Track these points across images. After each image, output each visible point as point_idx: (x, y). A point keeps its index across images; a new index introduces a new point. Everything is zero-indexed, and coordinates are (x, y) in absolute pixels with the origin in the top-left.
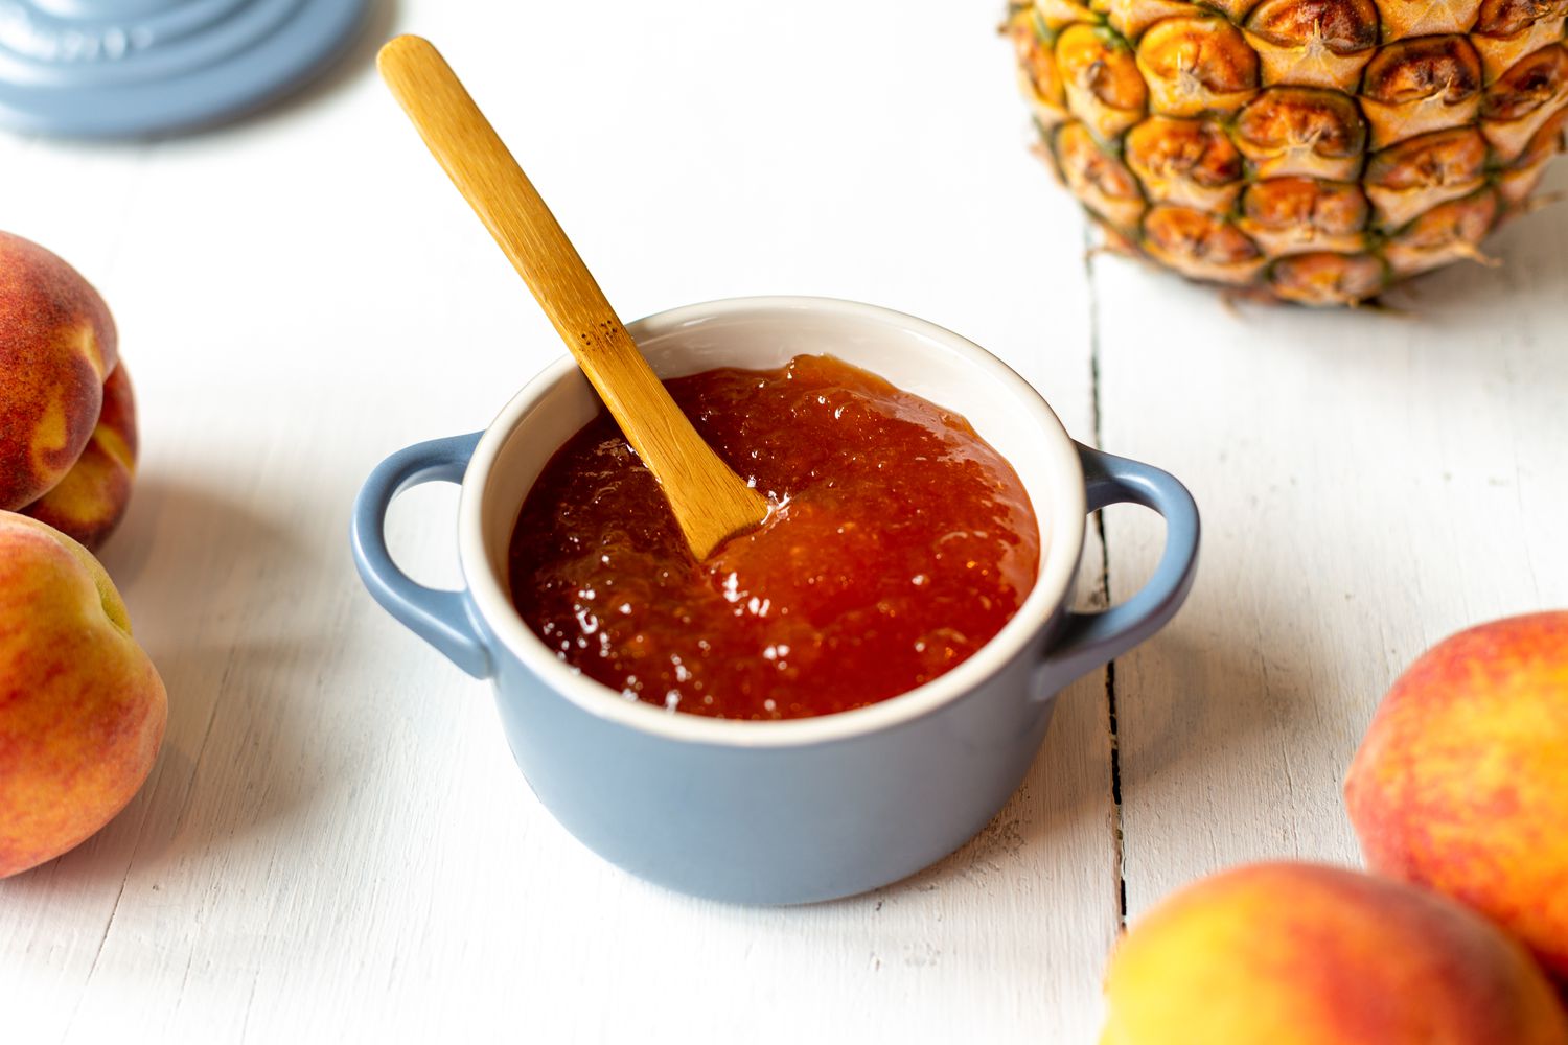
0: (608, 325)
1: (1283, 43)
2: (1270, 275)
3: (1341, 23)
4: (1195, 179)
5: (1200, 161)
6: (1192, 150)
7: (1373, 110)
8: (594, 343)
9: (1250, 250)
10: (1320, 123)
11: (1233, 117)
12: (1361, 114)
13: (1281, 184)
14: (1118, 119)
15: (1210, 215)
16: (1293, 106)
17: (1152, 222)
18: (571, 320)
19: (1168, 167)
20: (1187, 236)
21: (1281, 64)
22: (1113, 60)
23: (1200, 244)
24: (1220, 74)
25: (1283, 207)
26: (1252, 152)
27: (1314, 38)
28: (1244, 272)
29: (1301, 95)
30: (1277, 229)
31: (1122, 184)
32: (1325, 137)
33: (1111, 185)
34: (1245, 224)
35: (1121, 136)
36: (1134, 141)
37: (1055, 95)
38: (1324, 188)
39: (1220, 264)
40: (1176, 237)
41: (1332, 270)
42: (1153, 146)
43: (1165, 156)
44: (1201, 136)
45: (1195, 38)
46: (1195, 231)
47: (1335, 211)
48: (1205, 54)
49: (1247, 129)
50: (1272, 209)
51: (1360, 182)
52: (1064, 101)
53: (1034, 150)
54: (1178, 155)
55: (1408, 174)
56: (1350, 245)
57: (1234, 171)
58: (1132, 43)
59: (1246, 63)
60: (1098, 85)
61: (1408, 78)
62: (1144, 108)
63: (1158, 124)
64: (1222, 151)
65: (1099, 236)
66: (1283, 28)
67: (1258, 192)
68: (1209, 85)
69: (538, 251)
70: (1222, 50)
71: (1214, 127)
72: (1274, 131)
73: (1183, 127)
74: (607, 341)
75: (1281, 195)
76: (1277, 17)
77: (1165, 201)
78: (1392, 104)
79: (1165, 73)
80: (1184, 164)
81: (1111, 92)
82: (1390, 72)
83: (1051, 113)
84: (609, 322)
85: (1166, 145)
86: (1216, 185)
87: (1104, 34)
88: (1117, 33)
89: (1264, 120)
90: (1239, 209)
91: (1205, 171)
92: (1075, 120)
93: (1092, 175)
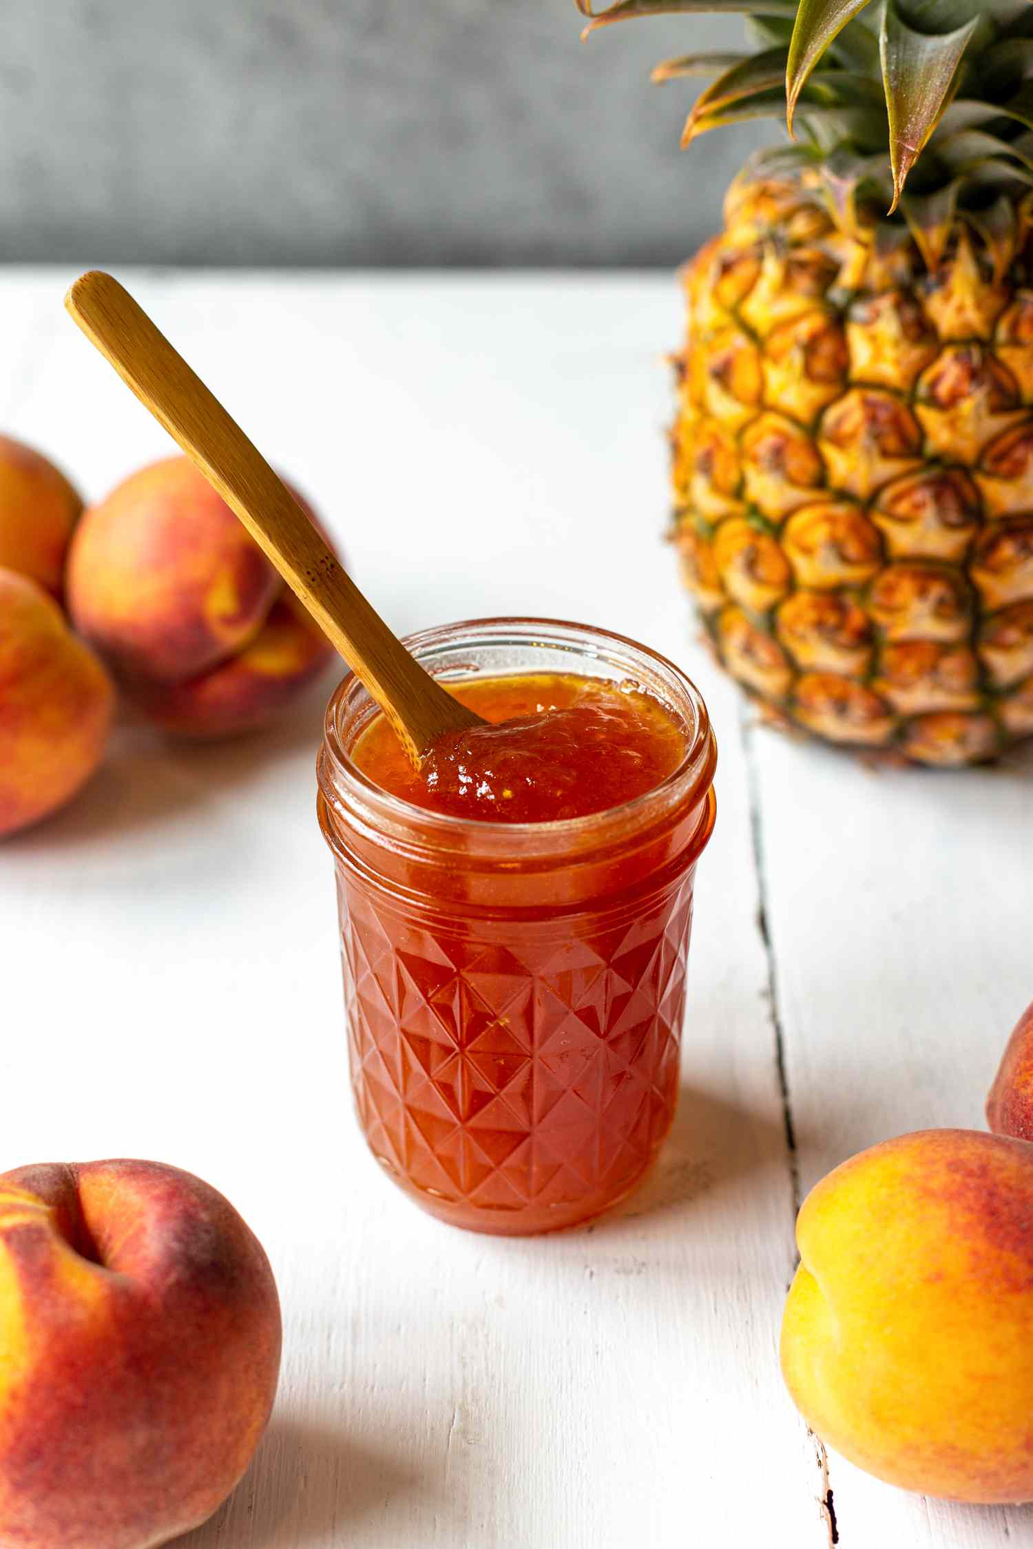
1: (905, 520)
2: (902, 733)
3: (951, 503)
4: (837, 644)
5: (840, 627)
6: (832, 619)
7: (982, 579)
9: (883, 709)
10: (937, 590)
11: (864, 588)
12: (969, 581)
13: (907, 646)
14: (768, 595)
15: (847, 678)
16: (916, 575)
17: (801, 689)
19: (812, 634)
20: (830, 699)
21: (903, 539)
22: (765, 544)
23: (841, 707)
24: (853, 549)
25: (910, 667)
26: (881, 618)
27: (929, 514)
28: (878, 732)
29: (920, 568)
30: (905, 686)
31: (773, 655)
32: (941, 602)
33: (765, 657)
34: (880, 685)
35: (771, 613)
36: (787, 613)
37: (713, 582)
38: (943, 649)
39: (859, 724)
40: (820, 700)
41: (954, 727)
42: (798, 617)
43: (810, 625)
44: (839, 607)
45: (831, 520)
46: (837, 691)
47: (952, 666)
48: (841, 531)
49: (877, 597)
50: (901, 669)
51: (973, 642)
52: (721, 586)
54: (819, 625)
55: (1013, 635)
56: (965, 701)
57: (868, 638)
58: (776, 528)
59: (872, 539)
60: (751, 565)
61: (1008, 550)
62: (790, 584)
63: (803, 599)
64: (856, 619)
65: (754, 712)
66: (903, 508)
67: (890, 655)
68: (844, 559)
70: (854, 528)
71: (850, 600)
72: (899, 598)
73: (824, 598)
75: (908, 657)
76: (898, 498)
77: (812, 670)
78: (996, 571)
79: (807, 551)
80: (826, 630)
81: (763, 570)
82: (993, 545)
83: (710, 600)
85: (810, 616)
86: (851, 648)
87: (755, 524)
88: (766, 522)
89: (890, 590)
90: (873, 671)
91: (844, 637)
92: (732, 603)
93: (748, 650)
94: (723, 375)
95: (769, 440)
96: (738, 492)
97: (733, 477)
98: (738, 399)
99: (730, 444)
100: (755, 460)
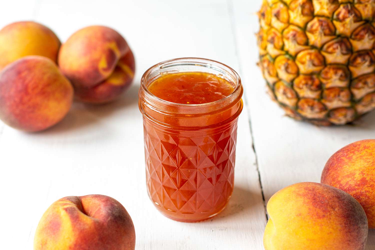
1: (331, 53)
2: (328, 115)
3: (344, 48)
4: (311, 90)
5: (312, 85)
6: (310, 82)
7: (352, 69)
9: (324, 108)
10: (340, 73)
11: (319, 73)
12: (349, 70)
13: (330, 89)
14: (291, 77)
15: (314, 99)
16: (334, 69)
17: (300, 104)
19: (305, 87)
20: (309, 106)
21: (330, 58)
22: (290, 62)
23: (312, 107)
24: (316, 62)
25: (332, 95)
26: (324, 81)
27: (338, 51)
28: (322, 115)
29: (335, 66)
30: (330, 101)
31: (292, 94)
32: (341, 76)
33: (289, 95)
34: (323, 101)
35: (292, 81)
36: (296, 81)
37: (275, 75)
38: (341, 89)
39: (317, 113)
40: (306, 106)
41: (344, 112)
42: (300, 82)
43: (303, 84)
44: (312, 79)
45: (310, 54)
46: (311, 104)
47: (344, 95)
48: (313, 57)
49: (323, 75)
50: (329, 96)
51: (350, 87)
52: (277, 76)
53: (267, 93)
54: (306, 84)
55: (360, 85)
56: (347, 105)
57: (320, 87)
58: (294, 58)
59: (322, 59)
60: (287, 69)
61: (359, 60)
62: (298, 73)
63: (301, 77)
64: (317, 82)
66: (330, 49)
67: (326, 92)
68: (314, 65)
70: (316, 56)
71: (315, 77)
72: (329, 75)
73: (307, 77)
75: (331, 92)
76: (329, 47)
77: (303, 98)
78: (356, 67)
79: (303, 63)
80: (308, 86)
81: (290, 70)
82: (355, 59)
85: (303, 82)
86: (316, 91)
87: (287, 56)
88: (291, 56)
89: (327, 73)
90: (321, 97)
91: (313, 88)
92: (280, 80)
93: (285, 93)
94: (277, 15)
95: (291, 32)
96: (282, 48)
97: (281, 44)
98: (282, 22)
99: (279, 35)
100: (288, 39)
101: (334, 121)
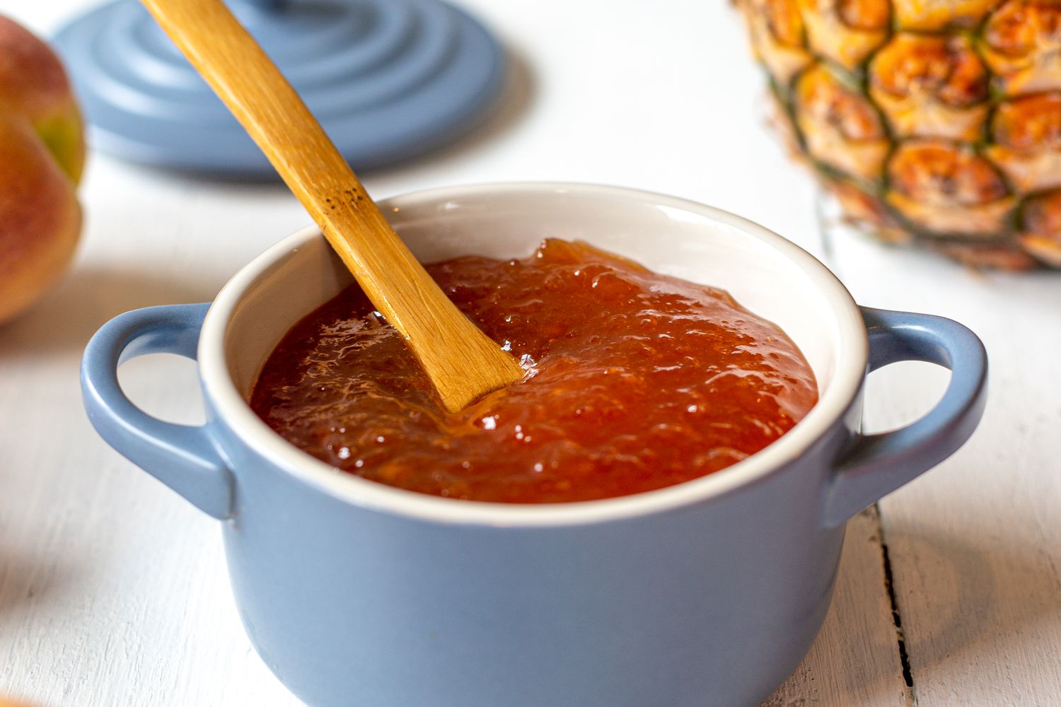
0: (353, 192)
2: (1018, 222)
4: (943, 101)
5: (947, 80)
6: (939, 69)
8: (339, 208)
9: (999, 186)
11: (979, 25)
14: (860, 42)
15: (957, 144)
16: (1042, 8)
17: (897, 166)
18: (315, 185)
19: (914, 87)
20: (934, 174)
23: (948, 182)
25: (1033, 127)
26: (1000, 64)
28: (988, 219)
30: (1026, 155)
31: (866, 123)
33: (854, 127)
34: (994, 153)
35: (864, 64)
36: (882, 63)
37: (793, 38)
39: (969, 206)
40: (923, 178)
42: (900, 64)
43: (911, 77)
44: (947, 53)
46: (941, 167)
49: (994, 38)
50: (1021, 130)
52: (804, 42)
54: (924, 75)
57: (982, 91)
60: (840, 7)
62: (888, 28)
63: (905, 41)
64: (969, 68)
65: (834, 207)
67: (1008, 112)
69: (280, 120)
71: (961, 42)
72: (1022, 35)
73: (929, 43)
74: (352, 207)
75: (1031, 115)
77: (913, 137)
80: (931, 84)
81: (854, 12)
83: (784, 61)
84: (354, 190)
85: (912, 65)
86: (964, 106)
89: (1012, 23)
90: (987, 135)
91: (952, 92)
92: (817, 60)
93: (834, 119)
101: (1040, 246)
